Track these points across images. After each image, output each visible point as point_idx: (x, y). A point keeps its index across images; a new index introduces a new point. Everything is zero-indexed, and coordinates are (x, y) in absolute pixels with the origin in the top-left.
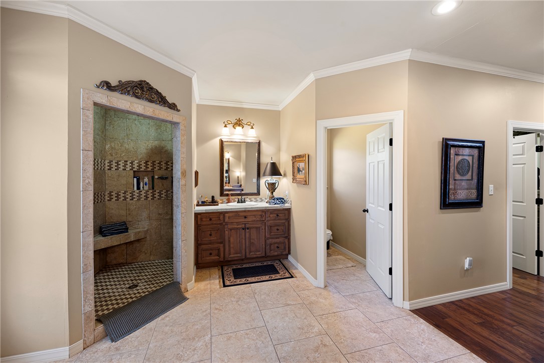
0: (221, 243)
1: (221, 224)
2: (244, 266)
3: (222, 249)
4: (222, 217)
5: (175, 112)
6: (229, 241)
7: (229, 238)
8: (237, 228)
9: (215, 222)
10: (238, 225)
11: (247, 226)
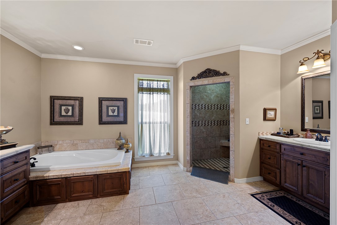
0: (278, 169)
1: (278, 153)
2: (300, 203)
3: (278, 174)
4: (278, 147)
5: (227, 76)
6: (285, 171)
7: (286, 167)
8: (293, 162)
9: (272, 150)
10: (293, 159)
11: (304, 164)
